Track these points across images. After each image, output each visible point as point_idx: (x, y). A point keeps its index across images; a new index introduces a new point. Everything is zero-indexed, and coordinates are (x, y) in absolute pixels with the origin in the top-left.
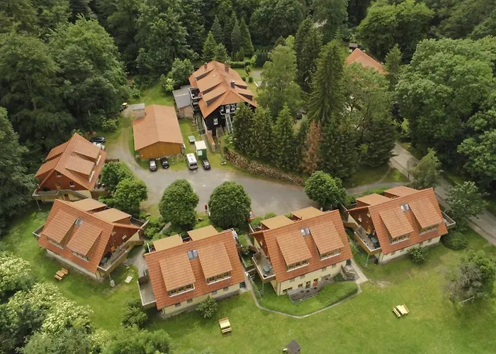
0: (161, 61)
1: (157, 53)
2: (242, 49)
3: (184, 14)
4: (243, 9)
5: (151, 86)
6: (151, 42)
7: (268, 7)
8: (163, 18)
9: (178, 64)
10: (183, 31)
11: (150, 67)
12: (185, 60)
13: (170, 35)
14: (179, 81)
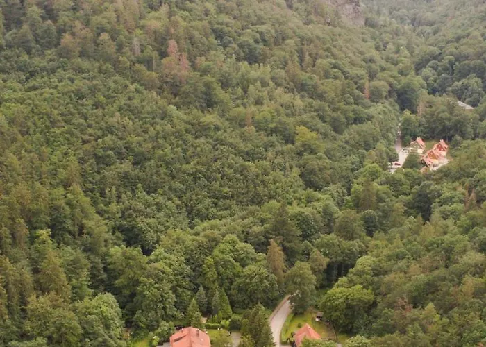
0: (151, 321)
1: (149, 315)
2: (220, 312)
3: (175, 283)
4: (227, 278)
5: (142, 339)
6: (146, 306)
7: (246, 279)
8: (158, 289)
9: (165, 326)
10: (172, 297)
11: (143, 325)
12: (170, 323)
13: (161, 301)
14: (162, 339)
